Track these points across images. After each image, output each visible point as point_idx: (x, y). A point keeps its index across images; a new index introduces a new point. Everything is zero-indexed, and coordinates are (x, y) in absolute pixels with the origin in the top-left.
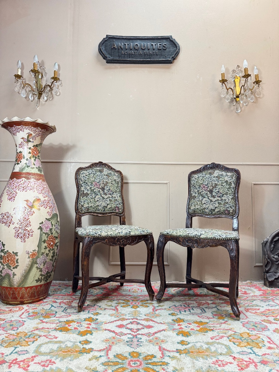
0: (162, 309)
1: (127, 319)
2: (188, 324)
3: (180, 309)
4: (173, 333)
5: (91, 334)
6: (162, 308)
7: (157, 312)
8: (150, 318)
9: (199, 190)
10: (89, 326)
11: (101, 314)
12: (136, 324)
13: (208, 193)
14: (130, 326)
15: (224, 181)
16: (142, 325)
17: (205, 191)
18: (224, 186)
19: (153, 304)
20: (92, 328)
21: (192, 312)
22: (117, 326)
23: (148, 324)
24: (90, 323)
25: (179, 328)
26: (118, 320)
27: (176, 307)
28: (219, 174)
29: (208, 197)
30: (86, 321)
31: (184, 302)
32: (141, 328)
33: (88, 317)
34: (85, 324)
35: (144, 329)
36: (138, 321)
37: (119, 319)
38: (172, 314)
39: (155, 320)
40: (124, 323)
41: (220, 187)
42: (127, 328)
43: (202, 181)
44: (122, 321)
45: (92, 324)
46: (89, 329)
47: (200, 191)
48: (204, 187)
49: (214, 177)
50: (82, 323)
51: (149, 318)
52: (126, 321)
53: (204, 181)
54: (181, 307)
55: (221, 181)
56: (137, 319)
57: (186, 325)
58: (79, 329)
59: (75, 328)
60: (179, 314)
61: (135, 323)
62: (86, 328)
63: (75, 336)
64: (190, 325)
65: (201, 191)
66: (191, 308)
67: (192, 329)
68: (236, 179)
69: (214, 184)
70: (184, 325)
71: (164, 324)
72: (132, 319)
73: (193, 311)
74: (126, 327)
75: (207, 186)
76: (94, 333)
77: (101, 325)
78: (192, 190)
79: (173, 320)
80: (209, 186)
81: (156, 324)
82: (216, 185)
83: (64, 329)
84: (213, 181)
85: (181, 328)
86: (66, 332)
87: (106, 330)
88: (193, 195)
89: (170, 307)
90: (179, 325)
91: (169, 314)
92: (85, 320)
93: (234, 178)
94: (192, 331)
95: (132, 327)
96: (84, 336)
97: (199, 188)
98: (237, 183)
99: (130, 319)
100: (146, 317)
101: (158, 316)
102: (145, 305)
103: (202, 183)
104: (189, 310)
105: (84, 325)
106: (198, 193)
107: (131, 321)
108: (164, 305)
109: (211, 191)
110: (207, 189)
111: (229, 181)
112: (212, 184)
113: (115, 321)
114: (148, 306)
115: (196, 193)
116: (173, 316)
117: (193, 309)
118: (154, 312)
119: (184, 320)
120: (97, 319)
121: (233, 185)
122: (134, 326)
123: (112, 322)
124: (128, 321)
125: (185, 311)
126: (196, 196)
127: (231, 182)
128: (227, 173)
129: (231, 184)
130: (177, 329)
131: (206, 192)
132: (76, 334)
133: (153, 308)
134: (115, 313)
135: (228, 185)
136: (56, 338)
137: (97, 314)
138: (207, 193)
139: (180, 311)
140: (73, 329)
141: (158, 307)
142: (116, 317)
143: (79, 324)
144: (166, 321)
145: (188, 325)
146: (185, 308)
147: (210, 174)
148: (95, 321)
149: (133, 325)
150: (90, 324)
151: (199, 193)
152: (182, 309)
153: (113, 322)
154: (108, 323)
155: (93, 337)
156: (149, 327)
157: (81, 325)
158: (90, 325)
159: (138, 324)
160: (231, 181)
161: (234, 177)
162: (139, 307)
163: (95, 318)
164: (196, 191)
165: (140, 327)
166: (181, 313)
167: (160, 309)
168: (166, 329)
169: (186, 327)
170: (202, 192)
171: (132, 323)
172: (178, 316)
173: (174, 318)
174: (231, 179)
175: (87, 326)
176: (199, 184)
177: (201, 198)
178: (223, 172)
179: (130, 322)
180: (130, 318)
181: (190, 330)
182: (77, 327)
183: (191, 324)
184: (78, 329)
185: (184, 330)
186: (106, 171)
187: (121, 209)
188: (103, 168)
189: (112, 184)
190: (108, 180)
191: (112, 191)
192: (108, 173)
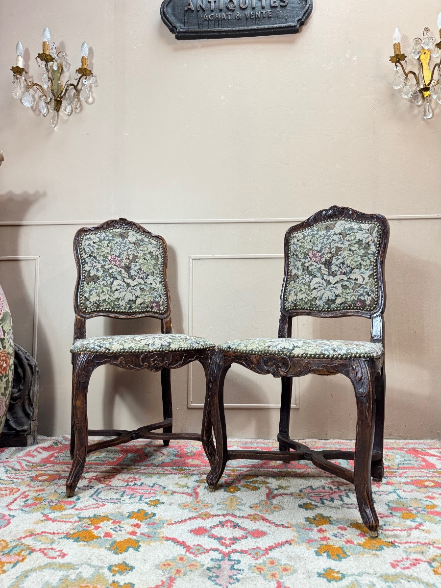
0: (286, 494)
1: (213, 516)
2: (339, 528)
3: (322, 494)
4: (309, 549)
5: (137, 549)
6: (286, 492)
7: (275, 501)
8: (261, 514)
9: (305, 262)
10: (136, 530)
11: (163, 503)
12: (231, 526)
13: (323, 267)
14: (217, 532)
15: (354, 242)
16: (244, 529)
17: (316, 264)
18: (355, 250)
19: (268, 483)
20: (142, 534)
21: (346, 502)
22: (191, 531)
23: (255, 528)
24: (139, 522)
25: (321, 538)
26: (195, 518)
27: (313, 489)
28: (344, 228)
29: (322, 275)
30: (132, 518)
31: (329, 481)
32: (240, 536)
33: (136, 511)
34: (127, 525)
35: (246, 537)
36: (236, 520)
37: (197, 514)
38: (306, 506)
39: (270, 518)
40: (207, 524)
41: (346, 253)
42: (212, 536)
43: (311, 244)
44: (202, 519)
45: (142, 524)
46: (134, 537)
47: (306, 265)
48: (315, 256)
49: (335, 234)
50: (122, 522)
51: (258, 513)
52: (210, 520)
53: (314, 243)
54: (323, 491)
55: (349, 241)
56: (235, 516)
57: (336, 532)
58: (114, 536)
59: (106, 533)
60: (319, 505)
61: (229, 524)
62: (128, 533)
63: (101, 553)
64: (343, 532)
65: (310, 263)
66: (344, 493)
67: (348, 542)
68: (380, 235)
69: (334, 249)
70: (331, 532)
71: (288, 527)
72: (224, 515)
73: (348, 499)
74: (210, 533)
75: (320, 254)
76: (144, 547)
77: (160, 528)
78: (292, 264)
79: (307, 519)
80: (323, 254)
81: (273, 528)
82: (338, 249)
83: (83, 536)
84: (332, 242)
85: (326, 537)
86: (87, 542)
87: (167, 539)
88: (294, 272)
89: (301, 491)
90: (321, 531)
91: (300, 506)
92: (130, 517)
93: (375, 234)
94: (347, 545)
95: (222, 535)
96: (121, 553)
97: (305, 258)
98: (382, 243)
99: (219, 516)
100: (252, 512)
101: (277, 509)
102: (251, 485)
103: (311, 248)
104: (340, 496)
105: (125, 526)
106: (303, 269)
107: (222, 519)
108: (288, 486)
109: (328, 264)
110: (320, 260)
111: (364, 240)
112: (330, 248)
113: (190, 519)
114: (259, 488)
115: (298, 269)
116: (307, 509)
117: (348, 496)
118: (268, 502)
119: (331, 519)
120: (154, 515)
121: (373, 249)
122: (227, 533)
123: (182, 521)
124: (216, 520)
125: (332, 500)
126: (299, 274)
127: (368, 242)
128: (362, 224)
129: (369, 246)
130: (315, 540)
131: (318, 266)
132: (106, 548)
133: (267, 491)
134: (192, 502)
135: (362, 248)
136: (64, 555)
137: (156, 503)
138: (321, 267)
139: (321, 499)
140: (102, 535)
141: (276, 489)
142: (192, 512)
143: (117, 526)
144: (294, 522)
145: (339, 531)
146: (332, 493)
147: (328, 228)
148: (150, 518)
149: (225, 528)
150: (138, 526)
151: (305, 269)
152: (325, 494)
153: (185, 521)
154: (176, 523)
155: (139, 555)
156: (258, 534)
157: (119, 526)
158: (138, 528)
159: (235, 526)
160: (369, 239)
161: (375, 231)
162: (240, 490)
163: (150, 513)
164: (299, 264)
165: (238, 533)
166: (323, 503)
167: (281, 495)
168: (293, 540)
169: (335, 535)
170: (311, 265)
171: (222, 524)
172: (318, 511)
173: (310, 514)
174: (368, 237)
175: (131, 529)
176: (306, 250)
177: (308, 278)
178: (353, 223)
179: (220, 522)
180: (219, 513)
181: (344, 543)
182: (111, 531)
183: (346, 529)
184: (111, 536)
185: (331, 543)
186: (133, 236)
187: (163, 305)
188: (128, 229)
189: (145, 259)
190: (138, 252)
191: (145, 273)
192: (138, 240)
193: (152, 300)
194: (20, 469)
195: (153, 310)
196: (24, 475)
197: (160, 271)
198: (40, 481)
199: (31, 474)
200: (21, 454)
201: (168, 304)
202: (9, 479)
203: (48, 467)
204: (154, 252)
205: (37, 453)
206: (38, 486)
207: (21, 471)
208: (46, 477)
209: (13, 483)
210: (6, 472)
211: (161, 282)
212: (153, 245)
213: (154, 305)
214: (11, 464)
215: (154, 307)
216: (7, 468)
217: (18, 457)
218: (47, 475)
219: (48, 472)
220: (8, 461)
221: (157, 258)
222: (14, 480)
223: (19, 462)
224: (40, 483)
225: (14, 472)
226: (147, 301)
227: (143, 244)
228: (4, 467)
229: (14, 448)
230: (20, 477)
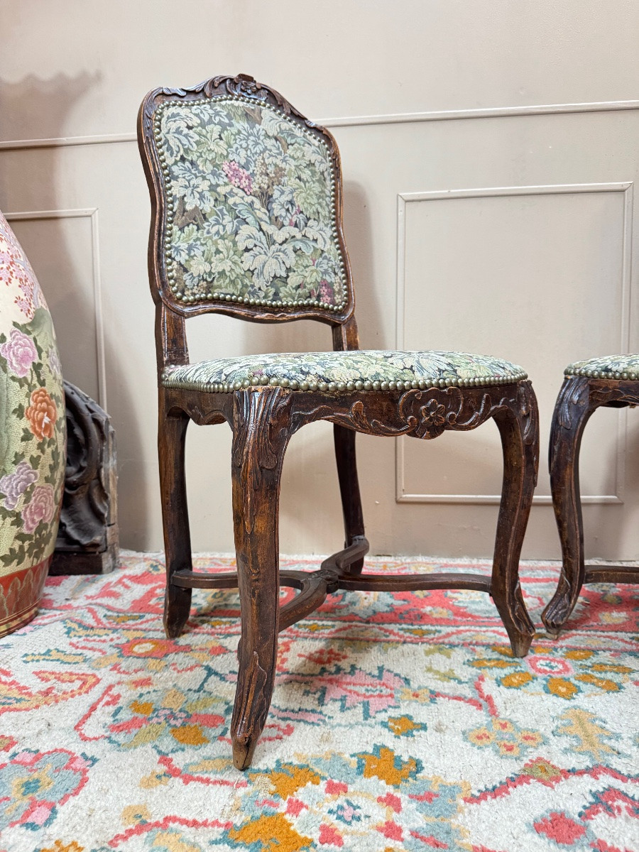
186: (271, 120)
187: (340, 292)
188: (259, 104)
189: (299, 178)
190: (284, 161)
191: (302, 212)
192: (282, 132)
193: (319, 280)
194: (95, 624)
195: (321, 304)
196: (104, 641)
197: (330, 212)
198: (139, 656)
199: (118, 638)
200: (93, 590)
201: (348, 290)
202: (74, 651)
203: (147, 621)
204: (317, 164)
205: (122, 588)
206: (136, 671)
207: (97, 631)
208: (148, 647)
209: (85, 661)
210: (68, 633)
211: (333, 238)
212: (313, 148)
213: (324, 291)
214: (77, 615)
215: (323, 296)
216: (70, 624)
217: (88, 598)
218: (152, 640)
219: (151, 635)
220: (70, 607)
221: (322, 181)
222: (85, 652)
223: (91, 611)
224: (139, 663)
225: (82, 632)
226: (308, 280)
227: (293, 141)
228: (63, 621)
229: (78, 578)
230: (96, 645)
